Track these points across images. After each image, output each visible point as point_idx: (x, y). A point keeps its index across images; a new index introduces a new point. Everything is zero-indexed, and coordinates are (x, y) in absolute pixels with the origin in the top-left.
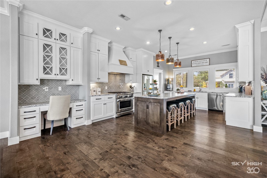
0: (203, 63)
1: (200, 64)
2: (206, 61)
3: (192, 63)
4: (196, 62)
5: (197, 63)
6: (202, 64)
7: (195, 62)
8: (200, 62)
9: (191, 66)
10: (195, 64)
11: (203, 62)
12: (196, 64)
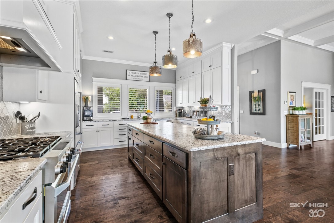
0: (142, 77)
1: (138, 77)
2: (145, 75)
3: (128, 74)
4: (133, 73)
5: (135, 75)
6: (140, 78)
7: (131, 73)
8: (138, 75)
9: (125, 78)
10: (131, 76)
11: (142, 75)
12: (133, 76)
